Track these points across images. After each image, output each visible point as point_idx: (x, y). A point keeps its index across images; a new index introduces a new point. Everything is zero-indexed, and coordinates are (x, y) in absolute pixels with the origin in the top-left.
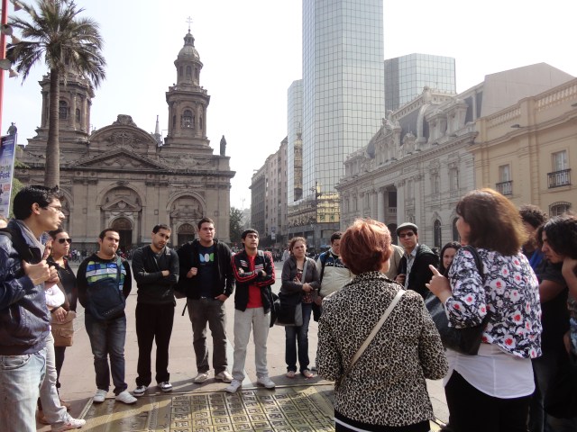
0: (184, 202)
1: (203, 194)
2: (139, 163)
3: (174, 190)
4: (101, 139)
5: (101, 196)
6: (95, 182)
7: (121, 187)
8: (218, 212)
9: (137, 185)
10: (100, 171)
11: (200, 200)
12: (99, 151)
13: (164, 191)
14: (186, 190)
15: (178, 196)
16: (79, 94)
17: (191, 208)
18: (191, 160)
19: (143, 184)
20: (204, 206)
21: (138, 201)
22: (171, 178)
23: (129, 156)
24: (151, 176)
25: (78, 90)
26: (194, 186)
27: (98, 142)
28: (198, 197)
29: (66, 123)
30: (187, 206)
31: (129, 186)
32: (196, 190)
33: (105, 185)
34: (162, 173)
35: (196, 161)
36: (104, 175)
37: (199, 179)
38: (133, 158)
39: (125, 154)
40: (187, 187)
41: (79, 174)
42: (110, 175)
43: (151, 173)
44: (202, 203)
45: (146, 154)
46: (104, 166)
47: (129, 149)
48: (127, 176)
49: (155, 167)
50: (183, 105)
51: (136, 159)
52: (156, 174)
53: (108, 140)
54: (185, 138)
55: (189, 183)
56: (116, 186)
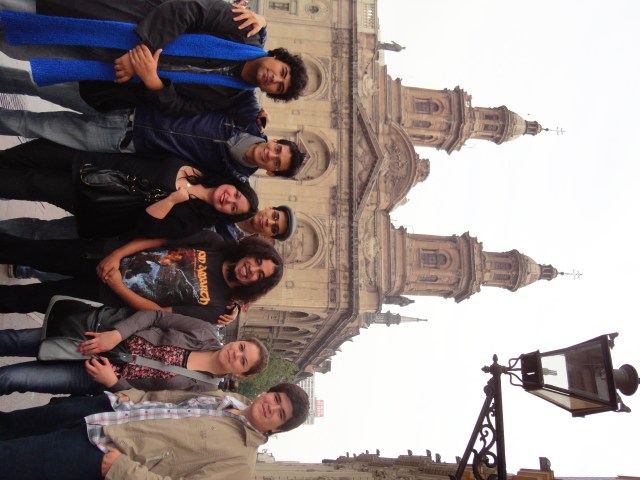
0: (308, 240)
1: (321, 265)
2: (364, 178)
3: (327, 225)
4: (394, 137)
5: (317, 132)
6: (335, 126)
7: (328, 157)
8: (293, 286)
9: (332, 176)
10: (351, 132)
11: (311, 261)
12: (377, 134)
13: (324, 210)
14: (326, 241)
15: (317, 230)
16: (449, 127)
17: (299, 251)
18: (372, 252)
19: (335, 183)
20: (302, 266)
21: (309, 178)
22: (344, 221)
23: (374, 166)
24: (345, 193)
25: (454, 124)
26: (334, 253)
27: (389, 134)
28: (317, 259)
29: (410, 110)
30: (302, 244)
31: (331, 166)
32: (327, 255)
33: (332, 138)
34: (351, 206)
35: (371, 260)
36: (345, 136)
37: (344, 260)
38: (371, 171)
39: (375, 162)
40: (332, 243)
41: (346, 108)
42: (346, 144)
43: (351, 194)
44: (306, 264)
45: (378, 189)
46: (357, 138)
47: (384, 167)
48: (345, 164)
49: (361, 195)
50: (453, 253)
51: (369, 176)
52: (350, 200)
53: (393, 147)
54: (404, 252)
55: (339, 245)
56: (331, 150)
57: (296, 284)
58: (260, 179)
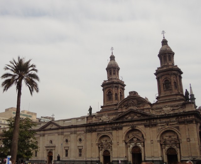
0: (168, 134)
1: (178, 128)
2: (139, 115)
3: (160, 127)
4: (123, 106)
5: (125, 135)
6: (121, 128)
7: (133, 130)
8: (189, 139)
9: (141, 128)
10: (123, 122)
11: (177, 132)
12: (122, 112)
13: (155, 129)
14: (167, 127)
15: (163, 131)
16: (116, 87)
17: (173, 137)
18: (169, 108)
19: (143, 126)
20: (179, 136)
21: (143, 136)
22: (158, 121)
23: (135, 112)
24: (147, 121)
25: (115, 85)
26: (172, 123)
27: (122, 108)
28: (175, 130)
29: (111, 101)
30: (170, 137)
31: (137, 128)
32: (173, 126)
33: (126, 129)
34: (152, 119)
35: (172, 108)
36: (125, 124)
37: (174, 119)
38: (137, 113)
39: (133, 112)
40: (167, 125)
41: (114, 125)
42: (127, 124)
43: (147, 120)
44: (178, 134)
45: (143, 109)
46: (125, 120)
47: (134, 108)
48: (135, 123)
49: (146, 115)
50: (163, 78)
51: (139, 113)
52: (149, 119)
53: (126, 106)
54: (166, 96)
55: (168, 122)
56: (131, 129)
57: (188, 137)
58: (146, 156)
